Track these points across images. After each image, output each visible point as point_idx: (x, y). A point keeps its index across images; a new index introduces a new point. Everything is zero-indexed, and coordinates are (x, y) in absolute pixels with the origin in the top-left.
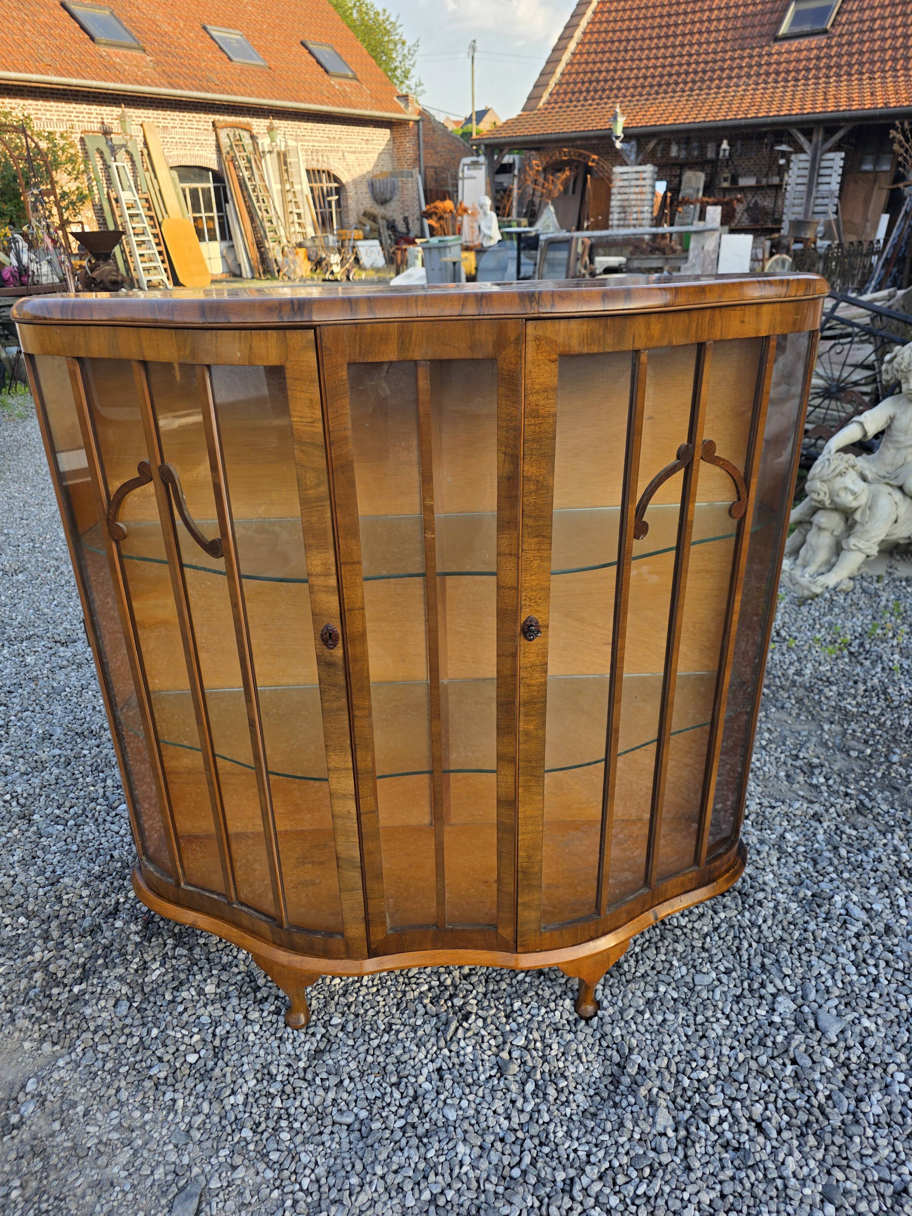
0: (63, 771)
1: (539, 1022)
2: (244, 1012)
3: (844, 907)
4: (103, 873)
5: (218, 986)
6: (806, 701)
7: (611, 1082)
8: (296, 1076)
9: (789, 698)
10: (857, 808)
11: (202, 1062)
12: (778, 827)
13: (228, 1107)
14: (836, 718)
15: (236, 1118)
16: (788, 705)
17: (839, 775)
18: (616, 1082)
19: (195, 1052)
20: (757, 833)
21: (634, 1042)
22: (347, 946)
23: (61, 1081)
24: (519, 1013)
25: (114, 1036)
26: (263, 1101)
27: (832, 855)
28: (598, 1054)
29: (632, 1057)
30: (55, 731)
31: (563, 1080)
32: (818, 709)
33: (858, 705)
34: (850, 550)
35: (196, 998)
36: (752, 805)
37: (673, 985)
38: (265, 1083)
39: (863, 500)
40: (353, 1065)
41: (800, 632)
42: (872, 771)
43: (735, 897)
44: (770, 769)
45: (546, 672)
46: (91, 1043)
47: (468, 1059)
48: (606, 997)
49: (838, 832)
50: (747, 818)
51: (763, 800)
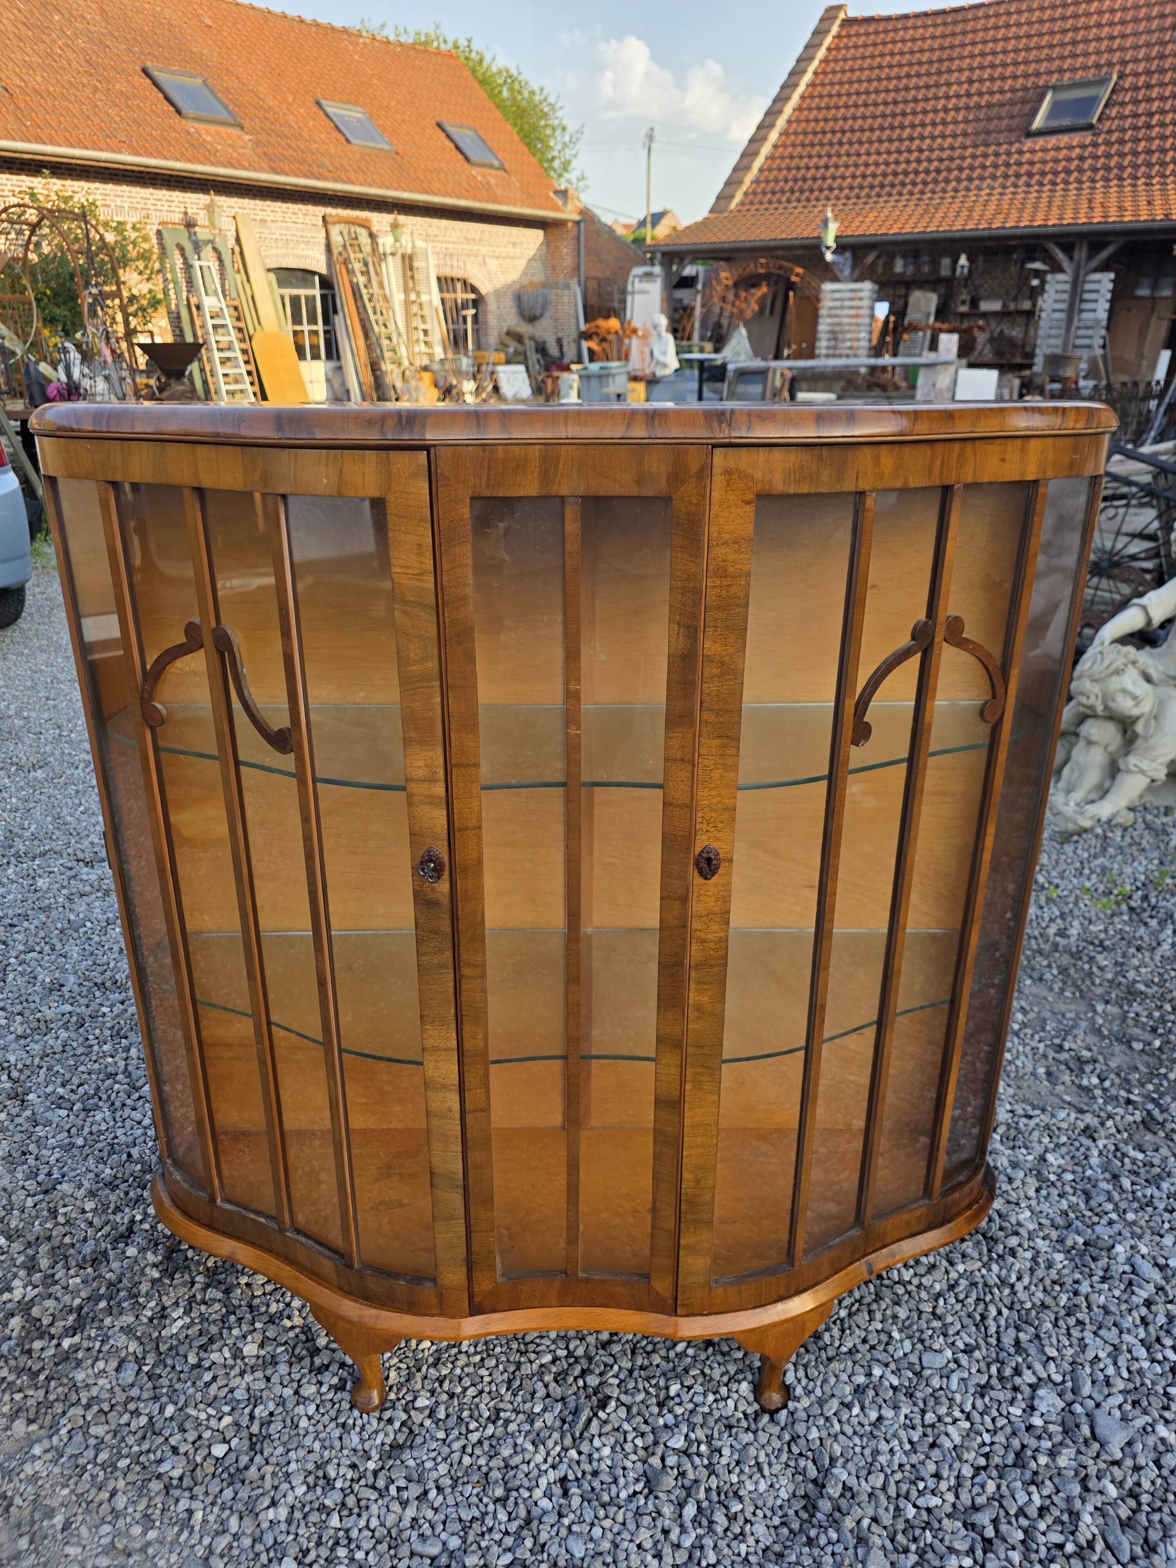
0: (74, 1035)
1: (705, 1415)
2: (295, 1385)
3: (1129, 1261)
4: (116, 1178)
5: (262, 1346)
6: (1072, 971)
7: (805, 1507)
8: (363, 1482)
9: (1049, 966)
10: (1143, 1121)
11: (232, 1456)
12: (1036, 1145)
13: (265, 1525)
14: (1113, 996)
15: (275, 1542)
16: (1048, 976)
17: (1118, 1075)
18: (811, 1507)
19: (225, 1441)
20: (1007, 1152)
21: (837, 1449)
22: (441, 1297)
23: (34, 1478)
24: (677, 1400)
25: (114, 1413)
26: (314, 1517)
27: (1110, 1187)
28: (787, 1466)
29: (834, 1471)
30: (67, 980)
31: (736, 1501)
32: (1088, 982)
34: (1129, 771)
35: (231, 1362)
36: (1002, 1114)
37: (893, 1366)
38: (319, 1490)
39: (1146, 707)
40: (443, 1468)
41: (1062, 878)
42: (1163, 1071)
43: (979, 1242)
44: (1025, 1063)
45: (727, 923)
46: (81, 1422)
47: (603, 1466)
48: (799, 1381)
49: (1119, 1154)
50: (995, 1130)
51: (1016, 1107)
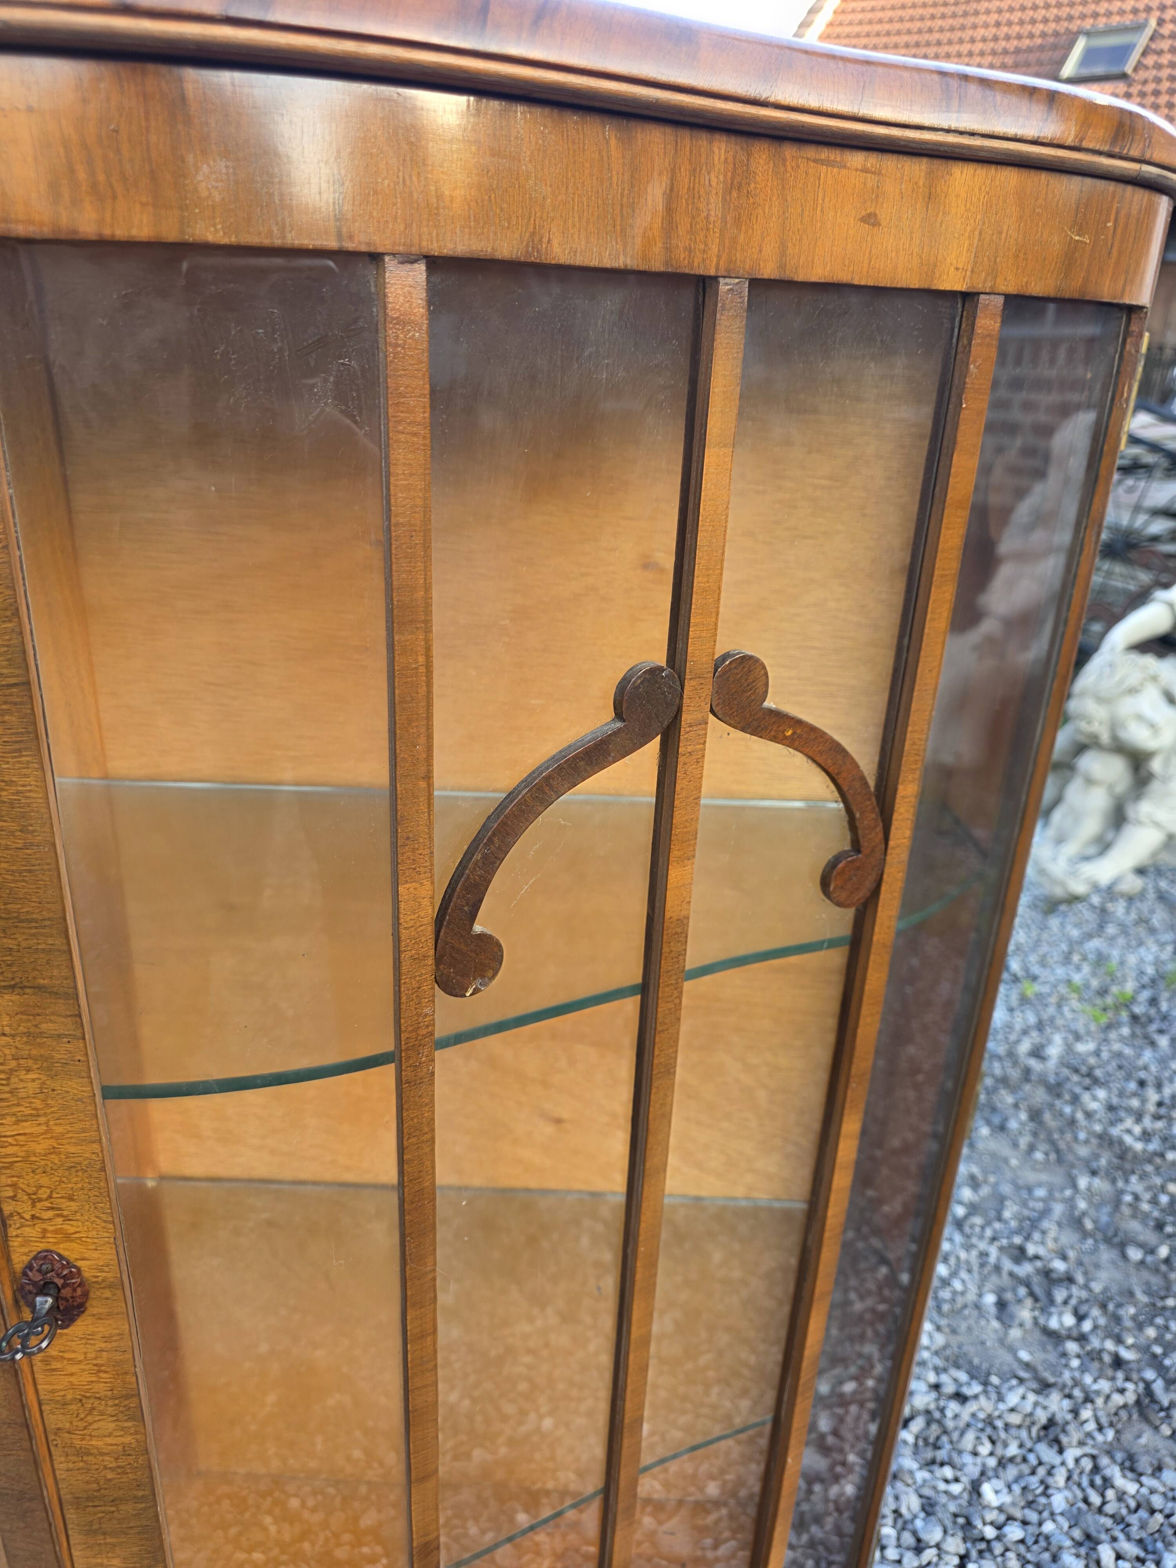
6: (1047, 1117)
9: (1016, 1106)
10: (1138, 1402)
12: (968, 1459)
14: (1103, 1162)
16: (1013, 1125)
17: (1103, 1306)
20: (921, 1475)
32: (1069, 1137)
33: (1146, 1136)
34: (1139, 823)
36: (920, 1392)
39: (1167, 738)
41: (1043, 966)
44: (967, 1285)
49: (1098, 1481)
50: (906, 1424)
51: (944, 1378)
